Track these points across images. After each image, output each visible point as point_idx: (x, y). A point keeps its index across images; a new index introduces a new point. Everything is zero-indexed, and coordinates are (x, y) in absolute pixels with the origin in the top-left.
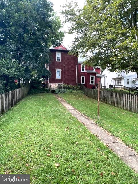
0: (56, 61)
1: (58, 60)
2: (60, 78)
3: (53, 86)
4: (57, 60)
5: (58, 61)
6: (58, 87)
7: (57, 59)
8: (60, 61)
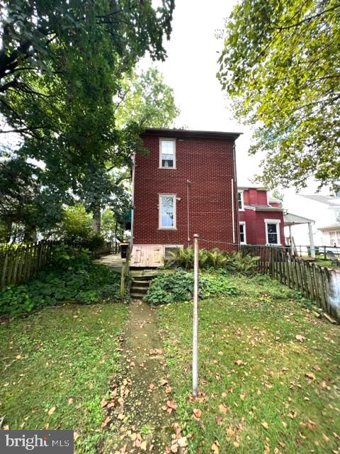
0: (161, 167)
1: (166, 164)
2: (174, 227)
3: (144, 258)
4: (163, 165)
5: (167, 167)
6: (169, 259)
7: (164, 161)
8: (174, 167)
